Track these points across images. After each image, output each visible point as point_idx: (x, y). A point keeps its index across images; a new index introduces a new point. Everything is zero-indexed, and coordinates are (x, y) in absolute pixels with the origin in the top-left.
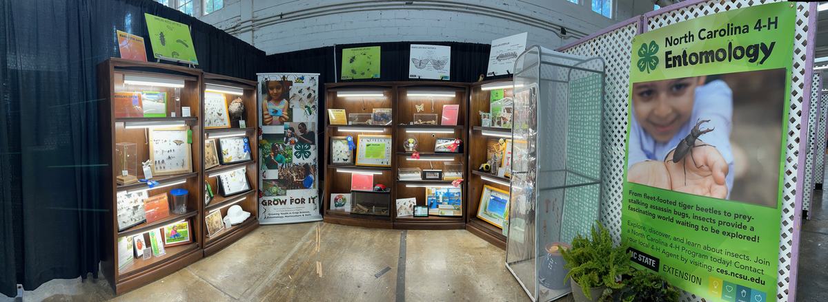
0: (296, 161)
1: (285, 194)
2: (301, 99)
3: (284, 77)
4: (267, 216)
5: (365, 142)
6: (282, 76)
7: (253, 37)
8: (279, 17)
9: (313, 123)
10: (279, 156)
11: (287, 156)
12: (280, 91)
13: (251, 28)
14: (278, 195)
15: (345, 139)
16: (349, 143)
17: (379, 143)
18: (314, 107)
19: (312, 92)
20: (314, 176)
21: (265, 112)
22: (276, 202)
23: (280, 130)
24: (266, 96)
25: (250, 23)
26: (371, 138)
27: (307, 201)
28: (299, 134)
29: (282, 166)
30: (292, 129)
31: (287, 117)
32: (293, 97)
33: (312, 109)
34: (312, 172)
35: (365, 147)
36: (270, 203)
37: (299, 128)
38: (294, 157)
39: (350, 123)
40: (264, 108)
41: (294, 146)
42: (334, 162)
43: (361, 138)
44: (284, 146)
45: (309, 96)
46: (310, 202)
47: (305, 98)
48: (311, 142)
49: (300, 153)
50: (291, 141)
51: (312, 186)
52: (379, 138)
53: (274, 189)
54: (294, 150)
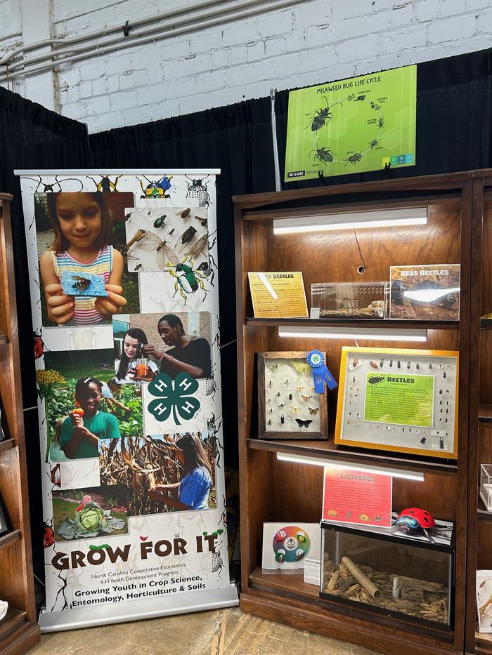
0: (153, 428)
1: (125, 530)
2: (162, 246)
3: (106, 182)
4: (71, 598)
5: (365, 370)
6: (99, 180)
7: (56, 88)
8: (121, 35)
9: (205, 316)
10: (101, 417)
11: (125, 415)
12: (95, 222)
13: (49, 62)
14: (102, 534)
15: (304, 360)
16: (315, 372)
17: (413, 374)
18: (204, 267)
19: (197, 225)
20: (212, 473)
21: (52, 287)
22: (96, 556)
23: (99, 338)
24: (51, 238)
25: (47, 51)
26: (382, 357)
27: (191, 546)
28: (162, 347)
29: (113, 445)
30: (138, 334)
31: (122, 300)
32: (136, 239)
33: (199, 275)
34: (205, 460)
35: (364, 384)
36: (78, 559)
37: (161, 331)
38: (148, 418)
39: (316, 314)
40: (47, 274)
41: (145, 385)
42: (269, 429)
43: (350, 355)
44: (114, 387)
45: (189, 236)
46: (200, 549)
47: (174, 242)
48: (199, 371)
49: (166, 404)
50: (136, 372)
51: (205, 503)
52: (410, 358)
53: (91, 518)
54: (148, 398)
